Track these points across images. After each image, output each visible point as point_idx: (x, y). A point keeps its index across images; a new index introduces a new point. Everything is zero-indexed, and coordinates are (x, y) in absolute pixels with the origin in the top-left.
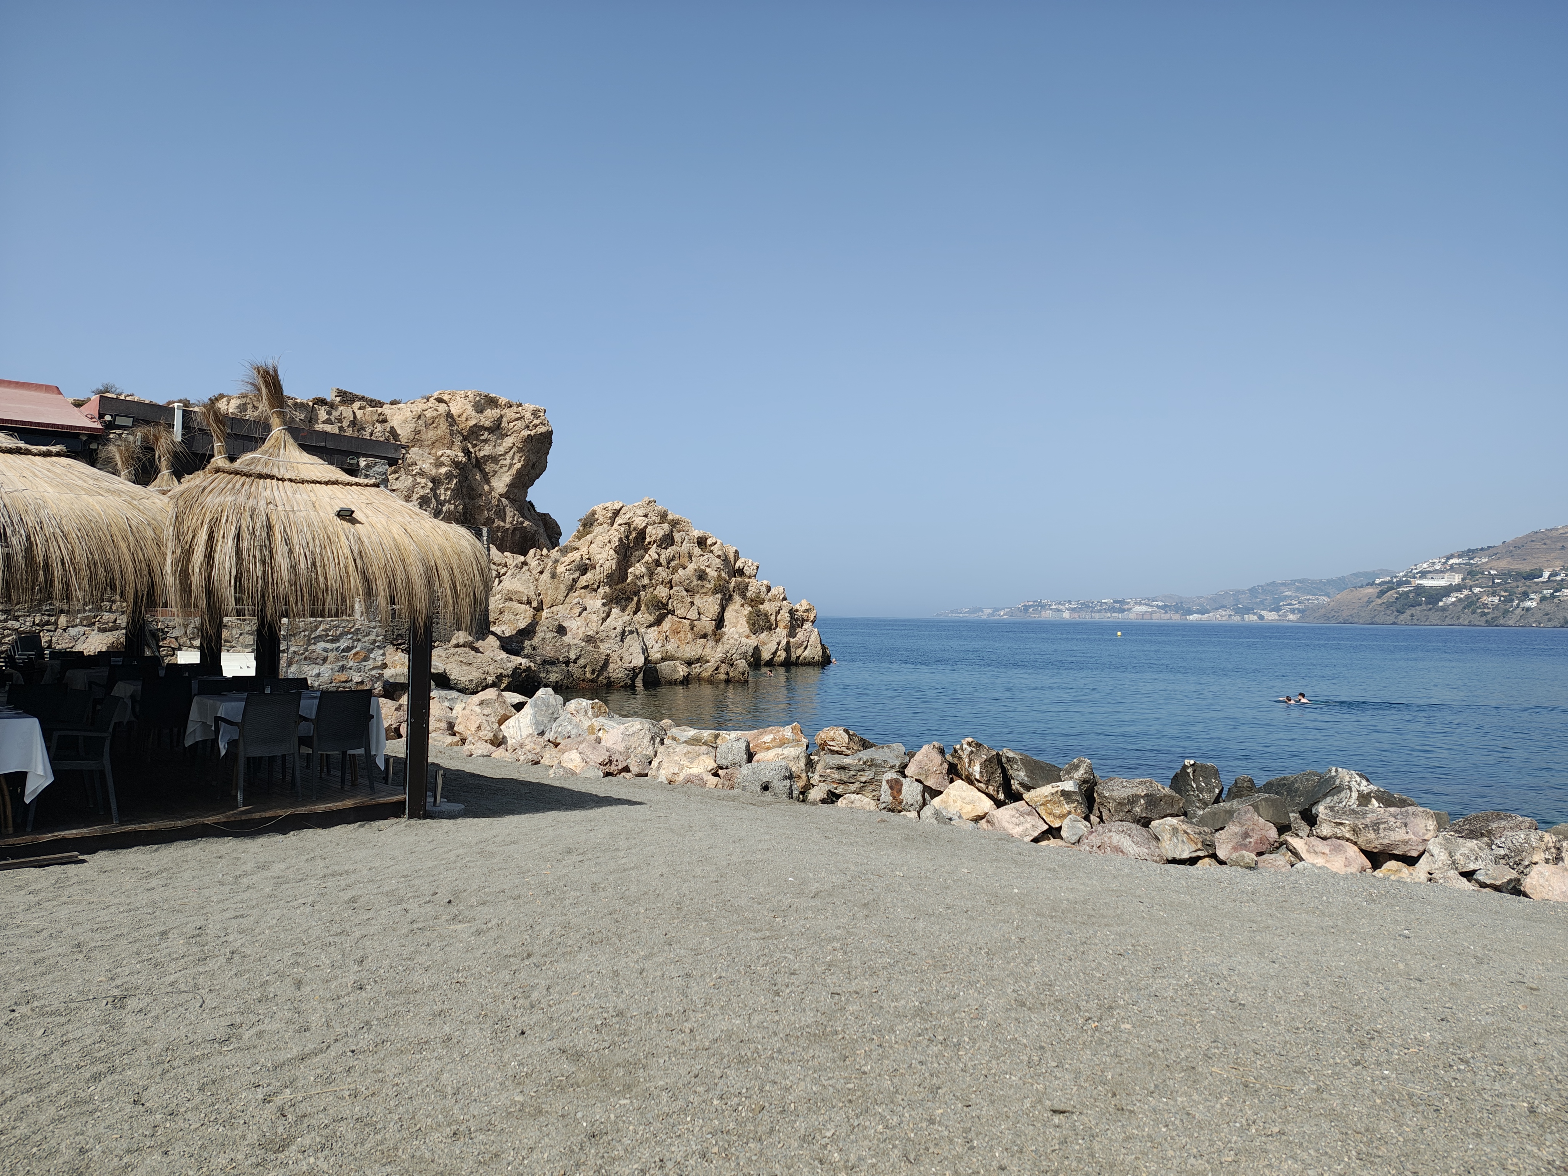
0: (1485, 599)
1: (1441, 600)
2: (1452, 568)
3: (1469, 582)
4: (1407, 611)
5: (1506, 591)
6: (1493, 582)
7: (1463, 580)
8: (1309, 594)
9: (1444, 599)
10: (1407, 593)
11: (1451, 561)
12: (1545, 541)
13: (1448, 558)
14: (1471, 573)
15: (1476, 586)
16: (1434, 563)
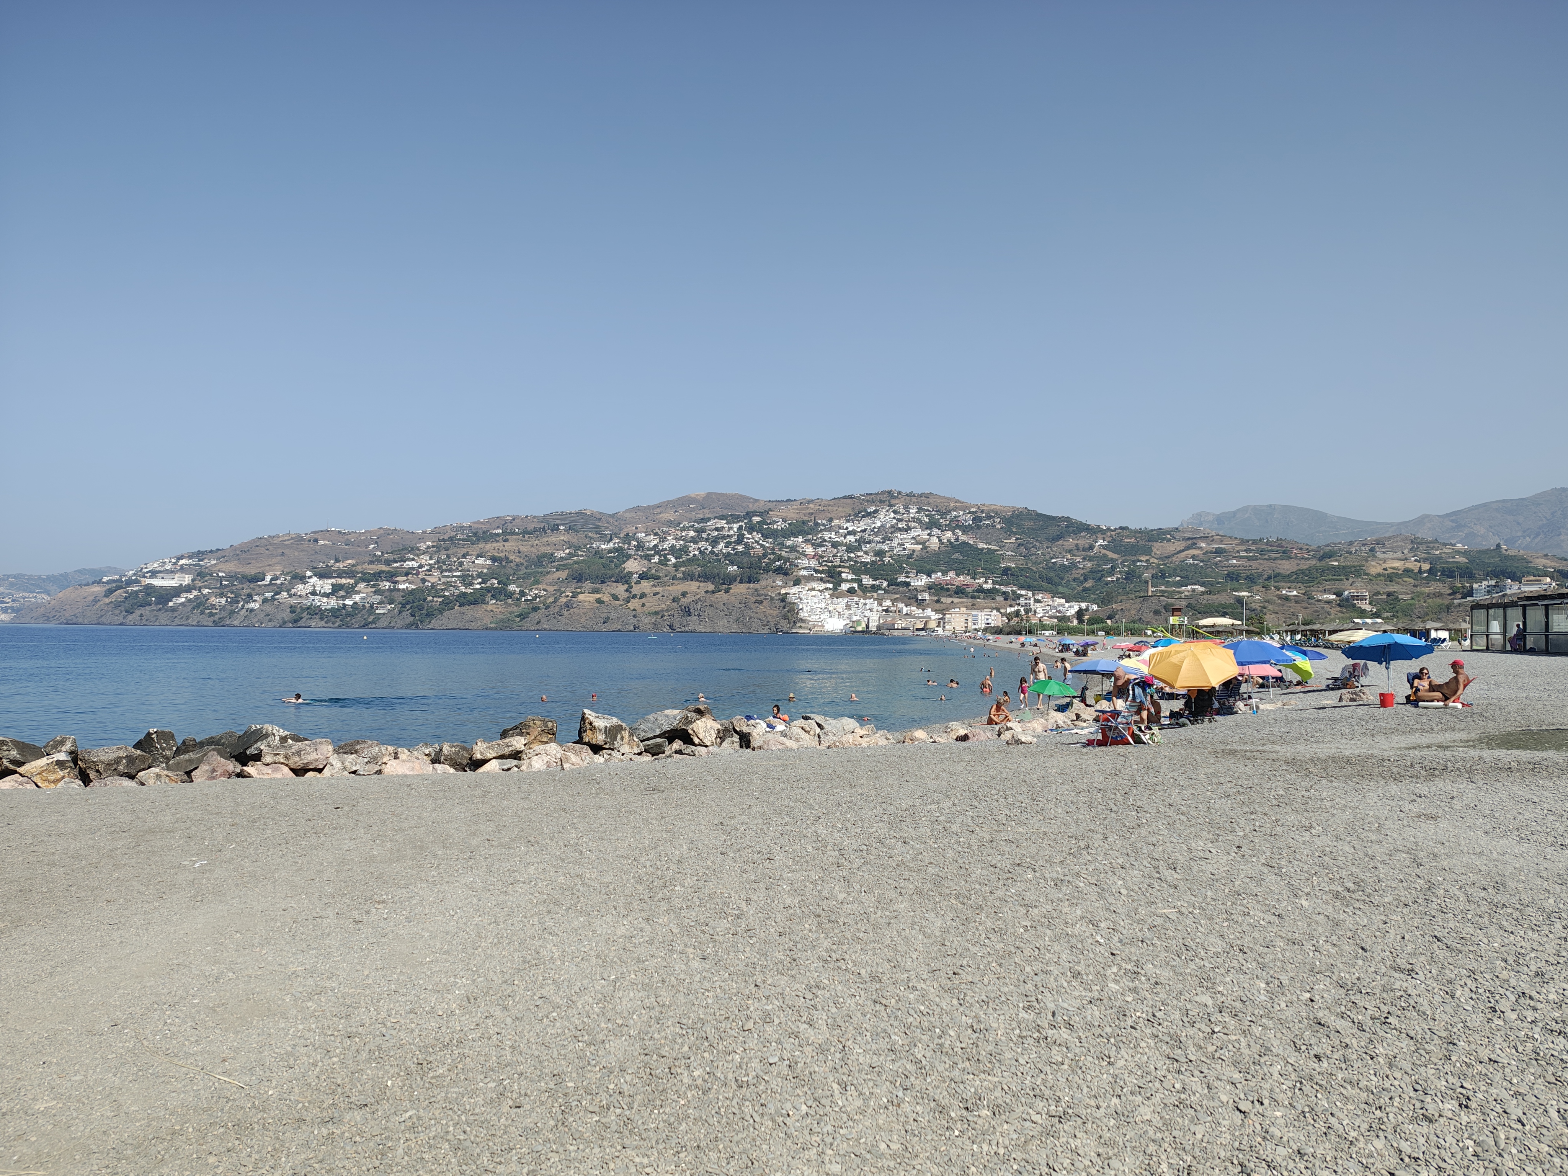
0: (214, 600)
1: (171, 601)
2: (182, 569)
3: (198, 583)
4: (137, 611)
5: (232, 593)
6: (221, 584)
7: (193, 580)
8: (25, 591)
9: (174, 600)
10: (137, 592)
11: (182, 562)
12: (268, 547)
13: (179, 559)
14: (201, 575)
15: (205, 587)
16: (164, 563)
